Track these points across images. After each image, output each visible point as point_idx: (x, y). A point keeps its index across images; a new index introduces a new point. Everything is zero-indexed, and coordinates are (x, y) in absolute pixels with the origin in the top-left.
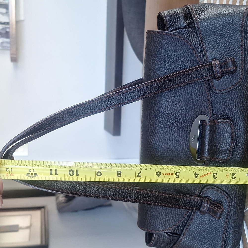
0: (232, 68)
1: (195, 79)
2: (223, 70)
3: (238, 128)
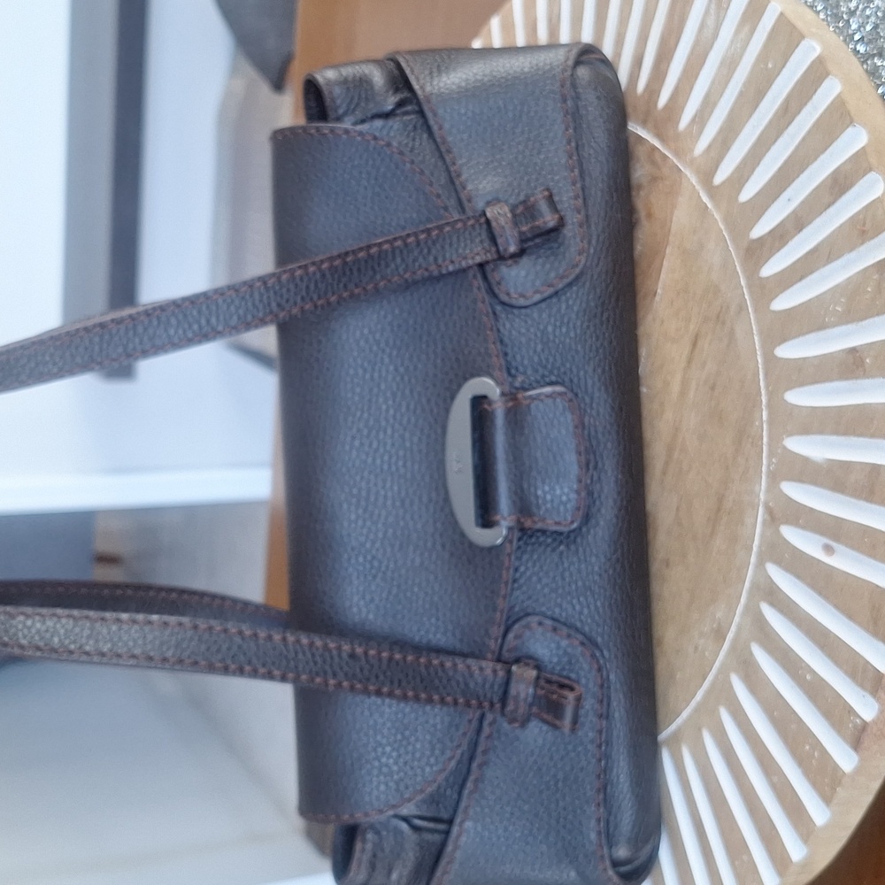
0: (549, 220)
1: (440, 261)
2: (524, 229)
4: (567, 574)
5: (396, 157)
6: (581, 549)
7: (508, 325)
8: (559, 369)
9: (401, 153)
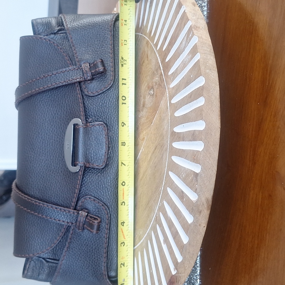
0: (101, 69)
2: (93, 71)
3: (113, 132)
4: (100, 182)
5: (56, 47)
6: (105, 175)
7: (87, 102)
8: (102, 117)
9: (57, 46)
